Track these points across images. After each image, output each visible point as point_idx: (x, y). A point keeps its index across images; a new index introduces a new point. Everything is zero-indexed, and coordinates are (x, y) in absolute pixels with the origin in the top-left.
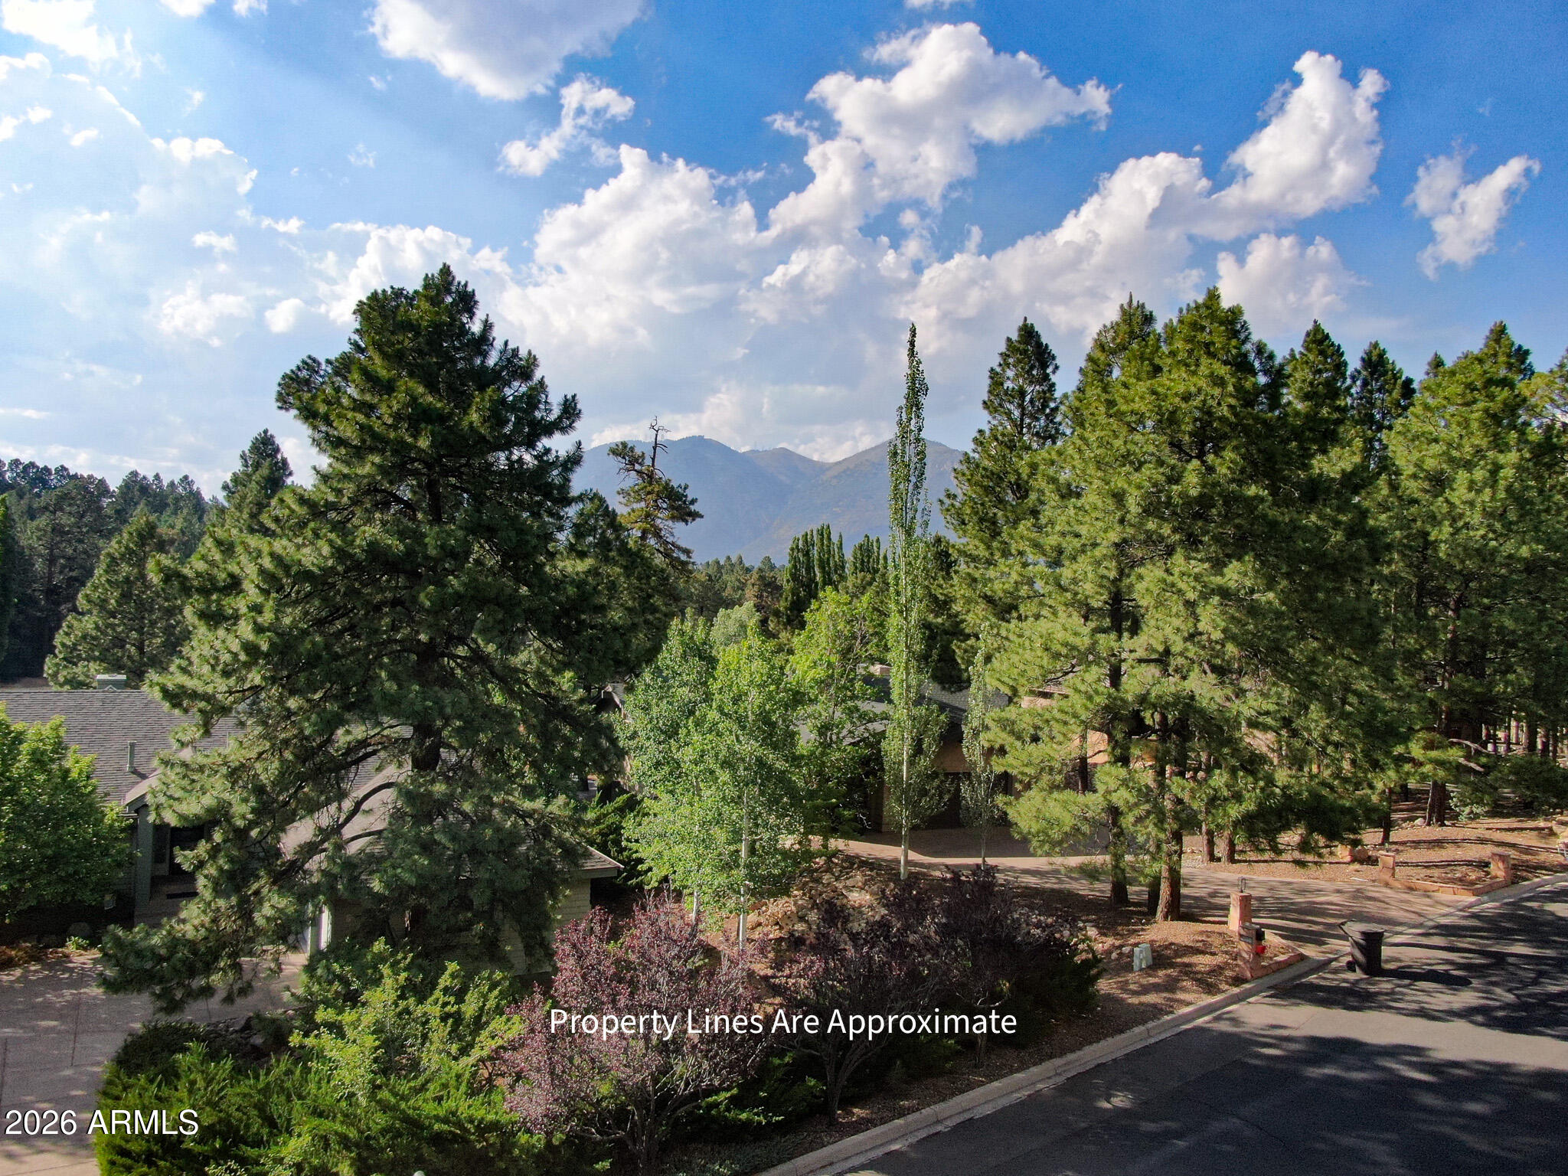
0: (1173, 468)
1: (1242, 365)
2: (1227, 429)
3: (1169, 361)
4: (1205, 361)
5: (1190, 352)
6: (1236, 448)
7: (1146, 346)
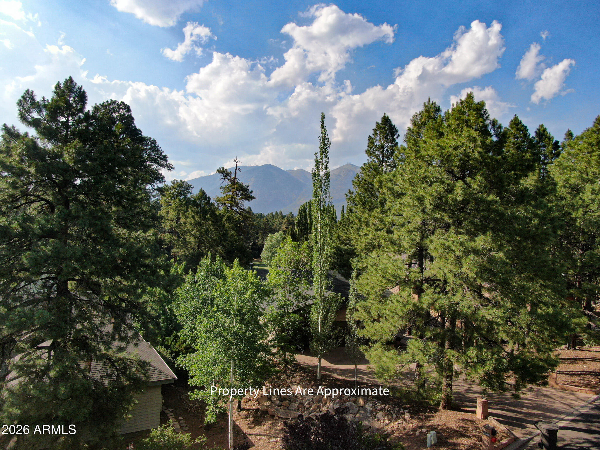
0: (448, 185)
1: (484, 132)
2: (477, 165)
3: (447, 130)
4: (465, 129)
5: (458, 125)
6: (482, 175)
7: (436, 123)
